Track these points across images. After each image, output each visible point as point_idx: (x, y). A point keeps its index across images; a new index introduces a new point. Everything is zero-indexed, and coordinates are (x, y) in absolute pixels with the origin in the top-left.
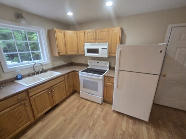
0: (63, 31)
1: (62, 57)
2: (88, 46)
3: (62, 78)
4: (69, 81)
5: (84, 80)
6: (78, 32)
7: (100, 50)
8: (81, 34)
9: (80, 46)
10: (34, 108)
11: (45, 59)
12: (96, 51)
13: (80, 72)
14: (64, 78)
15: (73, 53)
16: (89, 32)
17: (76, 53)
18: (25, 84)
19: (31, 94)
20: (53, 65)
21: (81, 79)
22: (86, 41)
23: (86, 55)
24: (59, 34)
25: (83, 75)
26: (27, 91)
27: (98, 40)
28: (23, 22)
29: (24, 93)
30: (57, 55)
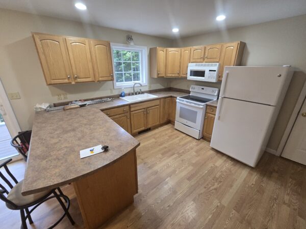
0: (165, 50)
1: (161, 79)
2: (193, 67)
3: (157, 102)
4: (164, 107)
5: (181, 108)
6: (183, 49)
7: (207, 73)
8: (186, 51)
9: (182, 66)
10: (132, 122)
11: (144, 79)
12: (202, 74)
13: (178, 98)
14: (160, 102)
15: (173, 75)
16: (196, 49)
17: (177, 75)
18: (128, 100)
19: (132, 109)
20: (150, 87)
21: (178, 106)
22: (192, 60)
23: (188, 79)
24: (161, 53)
25: (181, 102)
26: (130, 105)
27: (206, 60)
29: (128, 107)
30: (156, 77)
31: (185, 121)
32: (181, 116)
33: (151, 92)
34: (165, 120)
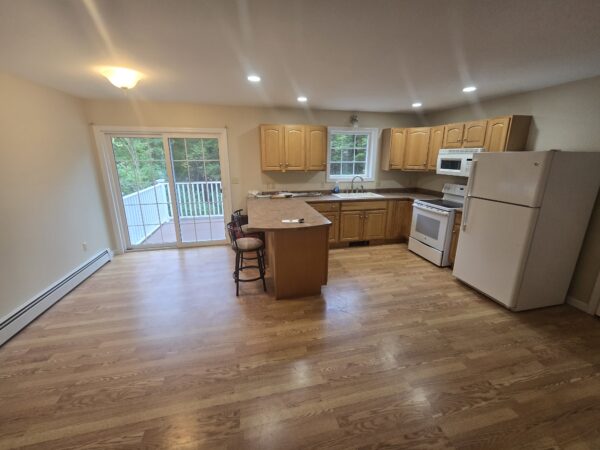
0: (404, 131)
1: (395, 173)
2: (445, 154)
3: (383, 205)
4: (394, 214)
5: (419, 216)
6: (434, 129)
7: (464, 164)
8: (438, 131)
9: (430, 154)
10: (342, 225)
11: (369, 174)
12: (455, 164)
13: (416, 200)
14: (388, 207)
15: (416, 167)
16: (453, 129)
17: (422, 168)
18: (341, 197)
19: (343, 208)
20: (379, 184)
21: (416, 213)
22: (445, 145)
23: (438, 173)
24: (398, 135)
25: (420, 207)
26: (341, 202)
27: (465, 143)
28: (356, 126)
29: (337, 205)
30: (387, 168)
31: (422, 237)
32: (418, 230)
33: (378, 191)
34: (396, 235)
